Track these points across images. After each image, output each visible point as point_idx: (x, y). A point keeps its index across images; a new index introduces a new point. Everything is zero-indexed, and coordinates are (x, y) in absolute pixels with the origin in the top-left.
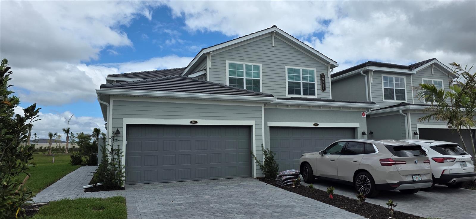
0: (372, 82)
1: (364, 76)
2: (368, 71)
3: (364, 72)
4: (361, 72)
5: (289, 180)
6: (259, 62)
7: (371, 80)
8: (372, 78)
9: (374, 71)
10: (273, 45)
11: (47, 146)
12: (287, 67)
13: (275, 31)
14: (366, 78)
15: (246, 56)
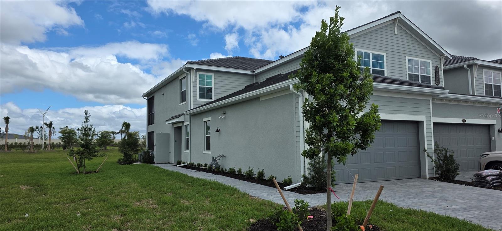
0: (476, 77)
1: (467, 71)
2: (473, 65)
3: (468, 66)
4: (465, 66)
5: (494, 181)
6: (384, 51)
7: (475, 74)
8: (476, 73)
9: (479, 66)
10: (396, 33)
11: (14, 142)
12: (407, 58)
13: (399, 17)
14: (469, 72)
15: (373, 44)
